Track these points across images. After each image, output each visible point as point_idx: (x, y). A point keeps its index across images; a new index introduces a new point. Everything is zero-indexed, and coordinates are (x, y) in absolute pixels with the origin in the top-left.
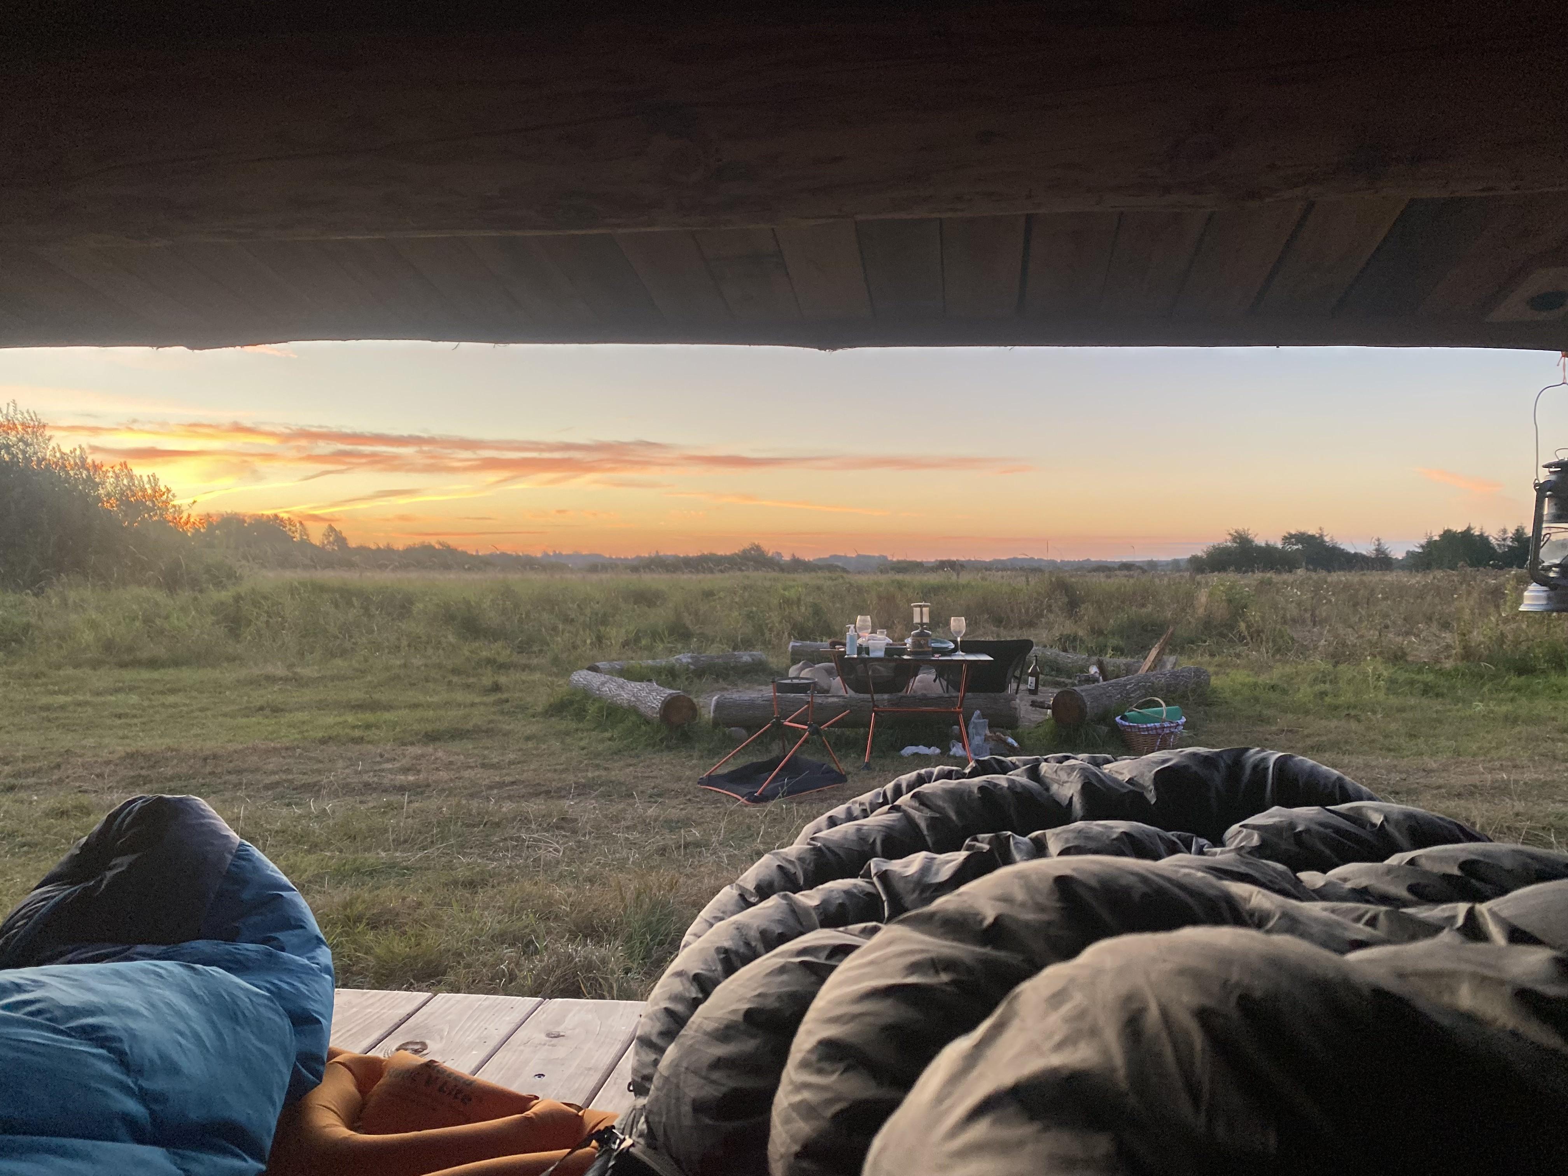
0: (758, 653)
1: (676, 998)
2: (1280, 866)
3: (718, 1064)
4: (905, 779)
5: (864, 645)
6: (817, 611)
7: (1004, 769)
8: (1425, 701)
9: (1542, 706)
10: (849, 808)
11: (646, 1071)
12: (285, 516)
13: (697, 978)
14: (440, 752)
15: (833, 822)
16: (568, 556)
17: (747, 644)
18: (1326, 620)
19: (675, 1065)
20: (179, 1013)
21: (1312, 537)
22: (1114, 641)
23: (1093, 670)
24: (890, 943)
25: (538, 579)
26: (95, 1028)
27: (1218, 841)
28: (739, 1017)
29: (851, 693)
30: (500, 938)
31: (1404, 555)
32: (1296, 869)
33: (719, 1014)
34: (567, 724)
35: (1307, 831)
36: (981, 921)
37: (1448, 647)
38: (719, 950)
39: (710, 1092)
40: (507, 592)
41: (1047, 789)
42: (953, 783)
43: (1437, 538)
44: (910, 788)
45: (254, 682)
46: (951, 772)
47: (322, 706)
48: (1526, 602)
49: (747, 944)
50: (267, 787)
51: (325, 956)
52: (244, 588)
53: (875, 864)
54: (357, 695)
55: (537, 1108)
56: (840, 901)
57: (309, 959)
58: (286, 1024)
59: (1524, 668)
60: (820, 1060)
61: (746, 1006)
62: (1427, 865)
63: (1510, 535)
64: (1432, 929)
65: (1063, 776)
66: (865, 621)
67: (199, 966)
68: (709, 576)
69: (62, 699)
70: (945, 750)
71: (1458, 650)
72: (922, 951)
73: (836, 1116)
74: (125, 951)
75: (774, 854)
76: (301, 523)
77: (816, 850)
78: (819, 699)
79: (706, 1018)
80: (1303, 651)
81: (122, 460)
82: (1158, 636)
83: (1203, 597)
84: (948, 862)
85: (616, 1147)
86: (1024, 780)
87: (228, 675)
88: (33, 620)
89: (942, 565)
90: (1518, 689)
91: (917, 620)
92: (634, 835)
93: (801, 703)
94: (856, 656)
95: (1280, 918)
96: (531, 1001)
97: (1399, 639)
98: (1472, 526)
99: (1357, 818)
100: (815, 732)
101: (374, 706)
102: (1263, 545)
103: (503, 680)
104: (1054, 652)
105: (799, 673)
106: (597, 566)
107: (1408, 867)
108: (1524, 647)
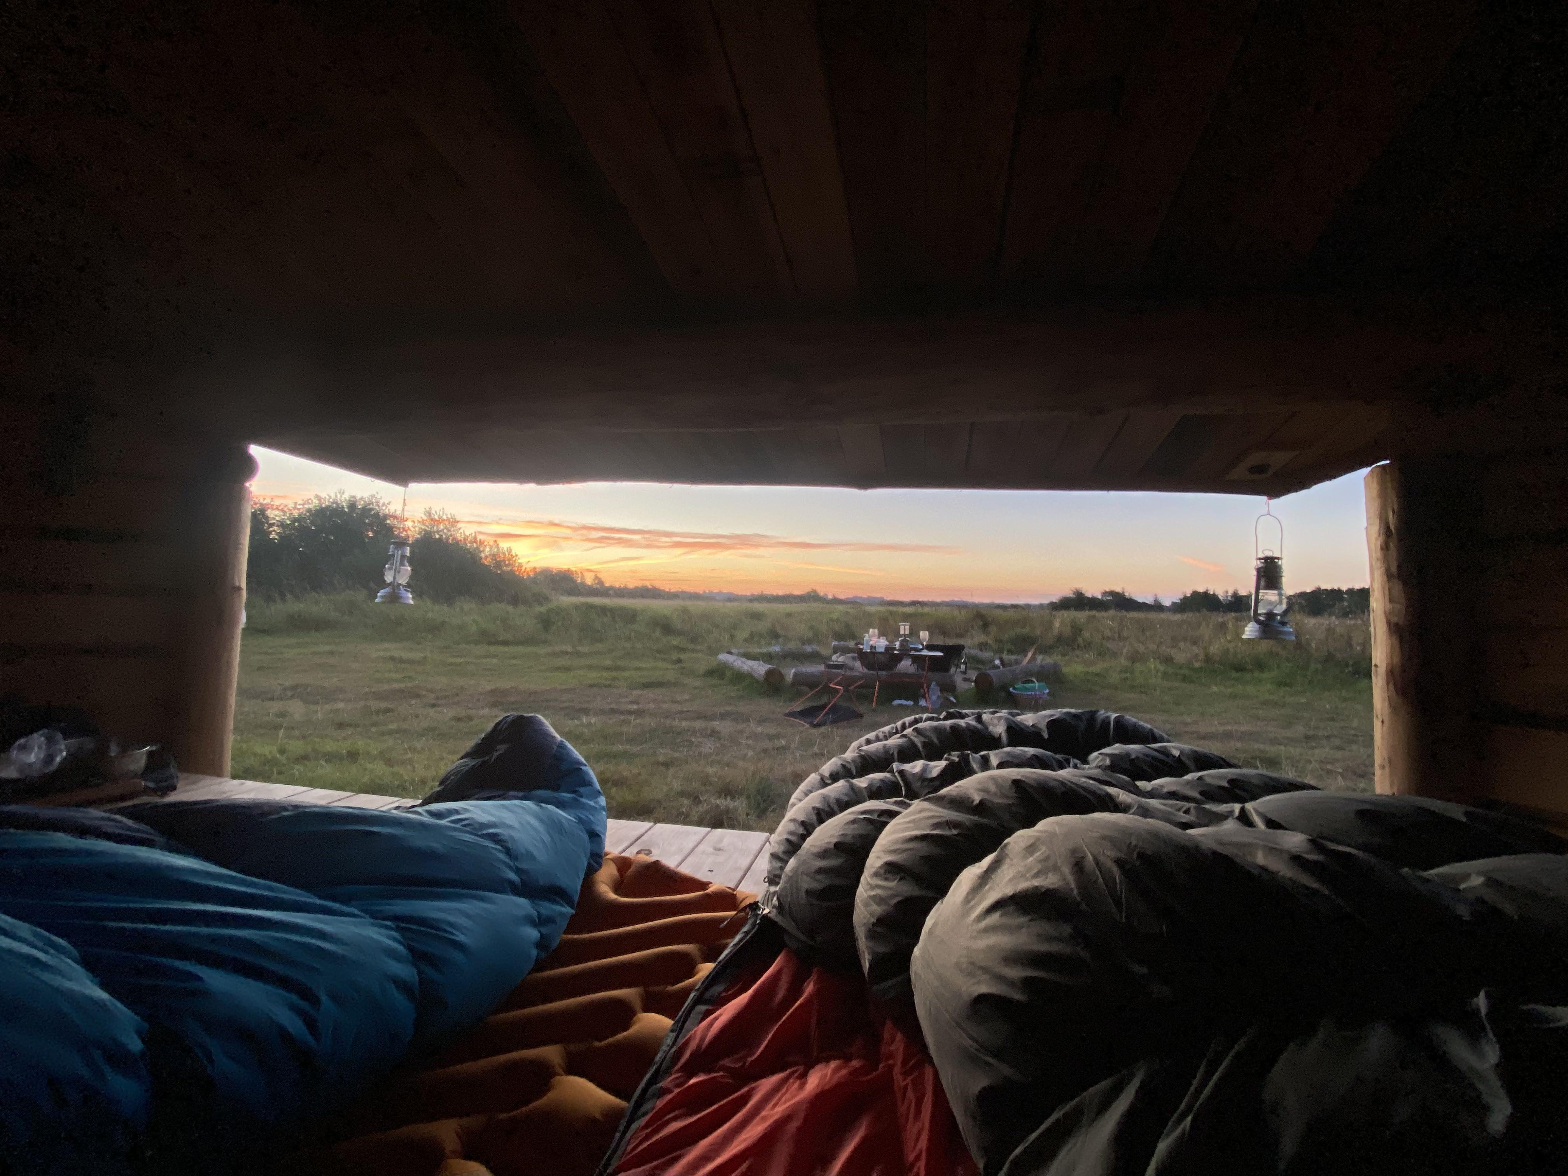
0: (815, 647)
1: (792, 833)
2: (1125, 777)
3: (820, 871)
4: (908, 720)
5: (874, 645)
6: (847, 626)
7: (962, 716)
8: (1184, 685)
9: (1251, 689)
10: (877, 734)
11: (778, 872)
12: (574, 569)
13: (803, 823)
14: (650, 693)
15: (868, 742)
16: (716, 593)
17: (809, 642)
18: (1126, 638)
19: (795, 871)
20: (535, 829)
21: (1118, 593)
22: (1009, 646)
23: (997, 662)
24: (921, 811)
25: (702, 604)
26: (495, 835)
27: (1085, 761)
28: (832, 846)
29: (866, 670)
30: (682, 794)
31: (1170, 604)
32: (1134, 780)
33: (818, 843)
34: (715, 681)
35: (1137, 758)
36: (972, 802)
37: (1197, 655)
38: (814, 808)
39: (815, 885)
40: (685, 610)
41: (987, 728)
42: (935, 723)
43: (1188, 595)
44: (911, 725)
45: (555, 655)
46: (933, 717)
47: (590, 667)
48: (1247, 633)
49: (829, 806)
50: (562, 709)
51: (602, 801)
52: (553, 605)
53: (895, 766)
54: (608, 662)
55: (711, 889)
56: (878, 785)
57: (595, 803)
58: (586, 837)
59: (1240, 668)
60: (885, 873)
61: (835, 840)
62: (1209, 780)
63: (1230, 594)
64: (1221, 818)
65: (996, 721)
66: (874, 632)
67: (543, 805)
68: (789, 605)
69: (459, 660)
70: (916, 702)
71: (1202, 656)
72: (940, 817)
73: (895, 905)
74: (504, 794)
75: (839, 758)
76: (581, 573)
77: (862, 757)
78: (849, 673)
79: (813, 846)
80: (1114, 655)
81: (495, 539)
82: (1032, 644)
83: (1057, 624)
84: (938, 766)
85: (760, 913)
86: (974, 723)
87: (543, 650)
88: (447, 620)
89: (913, 603)
90: (1237, 680)
91: (902, 632)
92: (750, 742)
93: (837, 675)
94: (869, 651)
95: (1137, 808)
96: (704, 830)
97: (1168, 650)
98: (1209, 589)
99: (1165, 752)
100: (846, 690)
101: (617, 668)
102: (1090, 596)
103: (683, 656)
104: (974, 652)
105: (838, 659)
106: (732, 598)
107: (1198, 781)
108: (1239, 656)
